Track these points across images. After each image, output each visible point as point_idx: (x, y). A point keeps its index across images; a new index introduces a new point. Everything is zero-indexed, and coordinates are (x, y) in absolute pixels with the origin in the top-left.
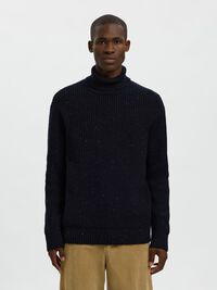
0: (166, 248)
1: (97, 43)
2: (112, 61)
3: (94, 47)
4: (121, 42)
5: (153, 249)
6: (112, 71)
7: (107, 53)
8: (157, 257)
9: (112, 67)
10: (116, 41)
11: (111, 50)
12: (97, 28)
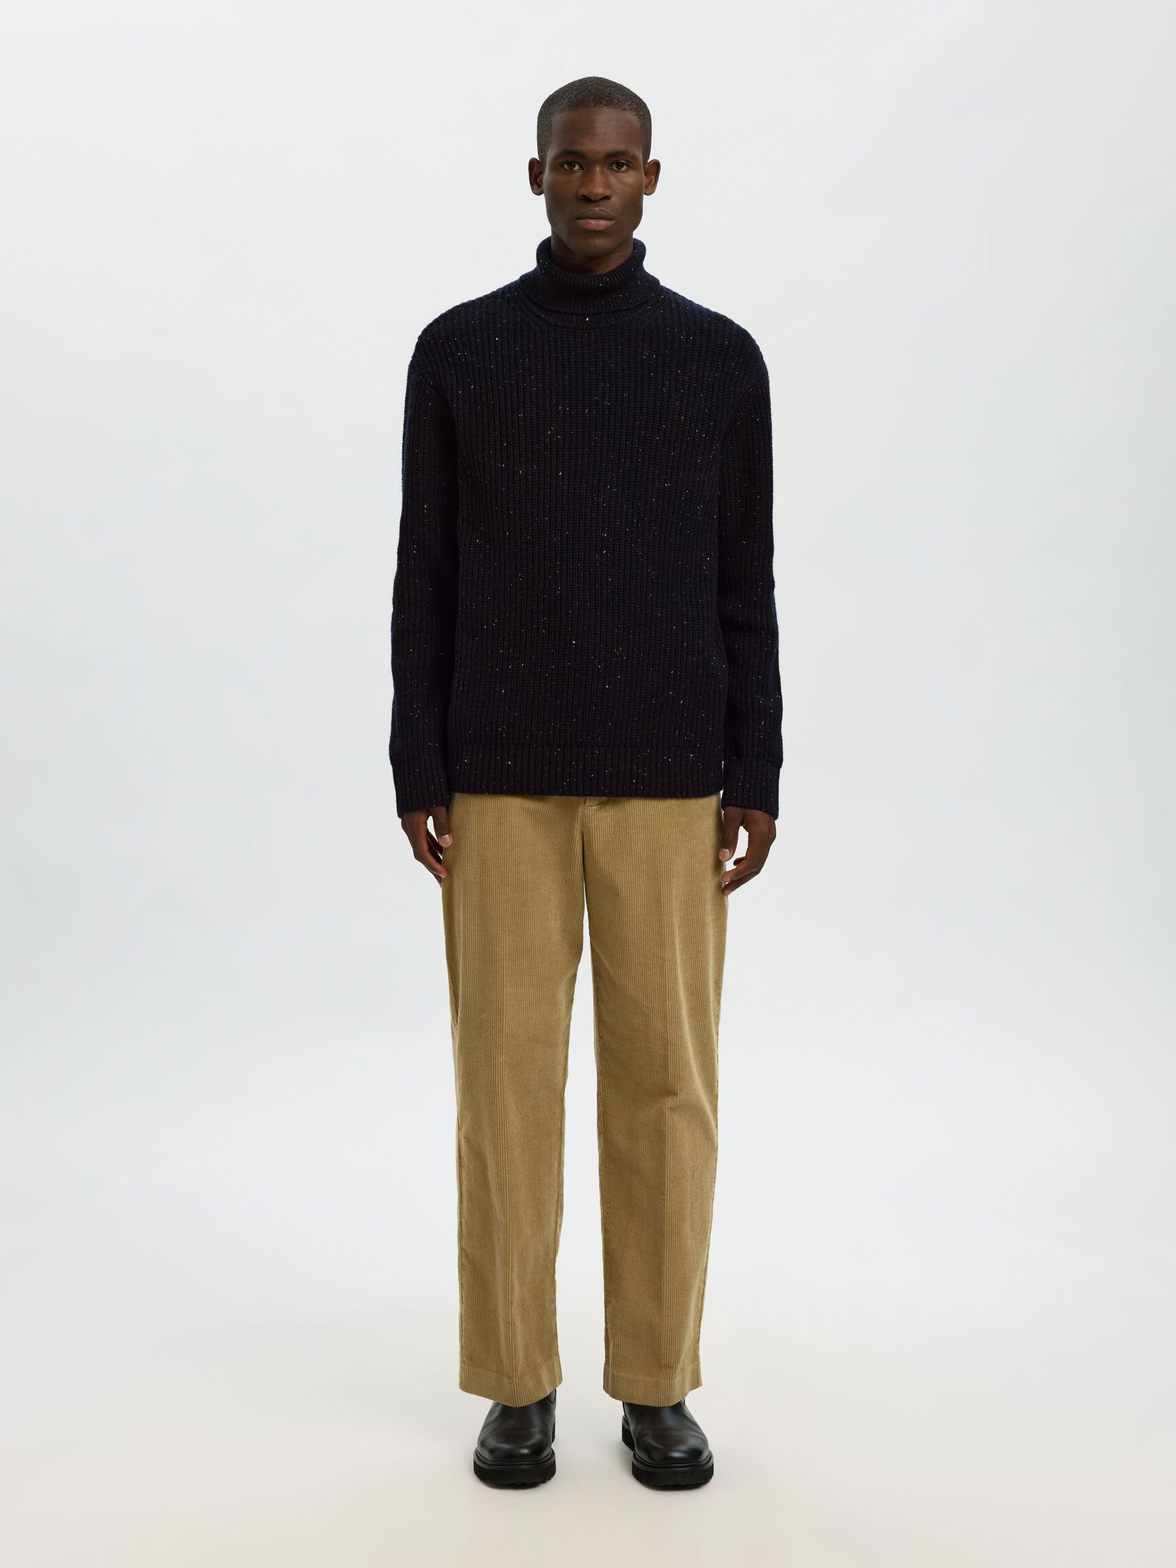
0: (772, 811)
1: (557, 166)
2: (602, 223)
3: (547, 176)
4: (631, 164)
5: (734, 811)
6: (598, 257)
7: (587, 199)
8: (743, 835)
9: (600, 243)
10: (616, 161)
11: (600, 190)
12: (558, 119)
